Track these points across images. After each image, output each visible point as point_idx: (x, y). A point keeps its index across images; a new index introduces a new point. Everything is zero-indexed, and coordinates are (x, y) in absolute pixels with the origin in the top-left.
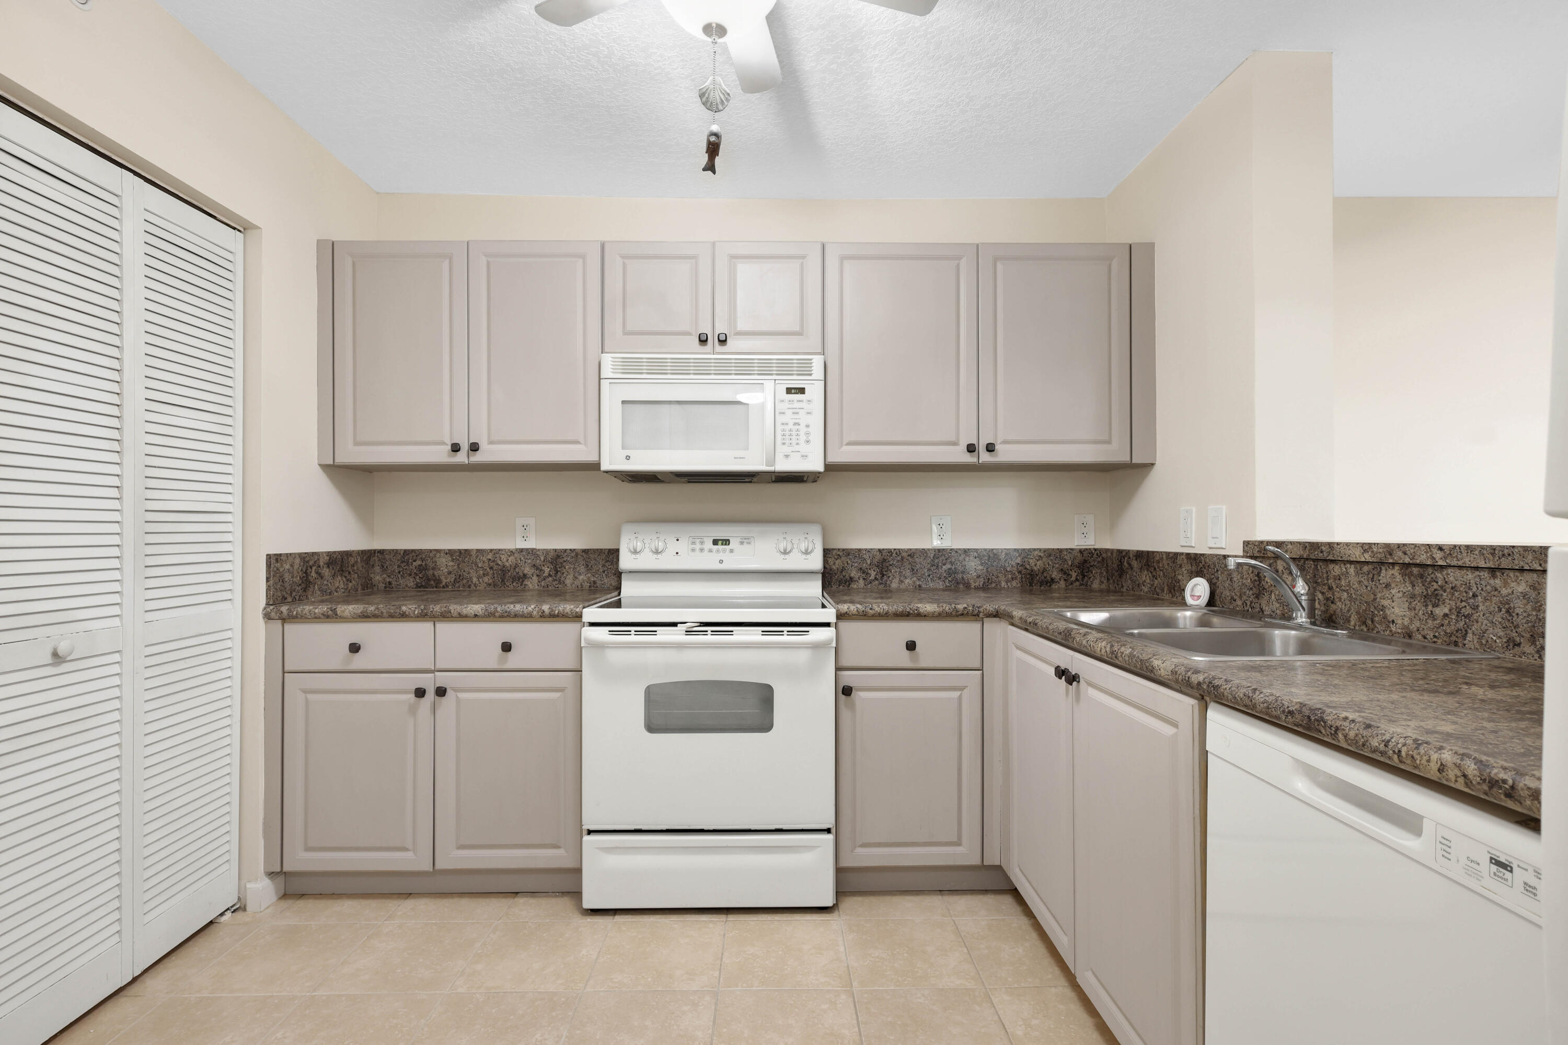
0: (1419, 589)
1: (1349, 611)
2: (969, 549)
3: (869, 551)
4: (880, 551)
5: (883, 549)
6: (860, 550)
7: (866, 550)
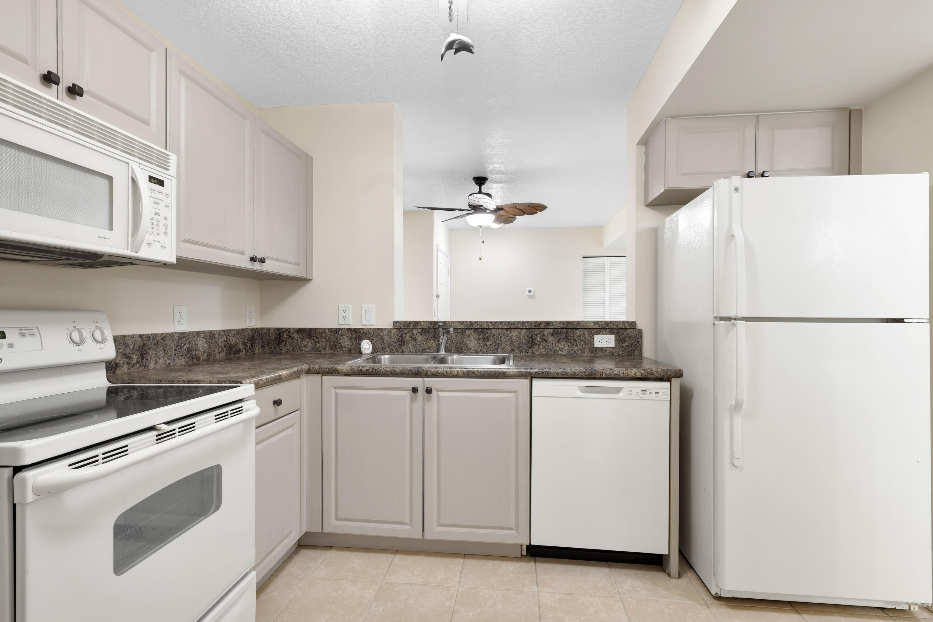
0: (481, 337)
1: (451, 347)
2: (199, 332)
3: (132, 337)
4: (141, 336)
5: (143, 335)
6: (124, 337)
7: (129, 336)
